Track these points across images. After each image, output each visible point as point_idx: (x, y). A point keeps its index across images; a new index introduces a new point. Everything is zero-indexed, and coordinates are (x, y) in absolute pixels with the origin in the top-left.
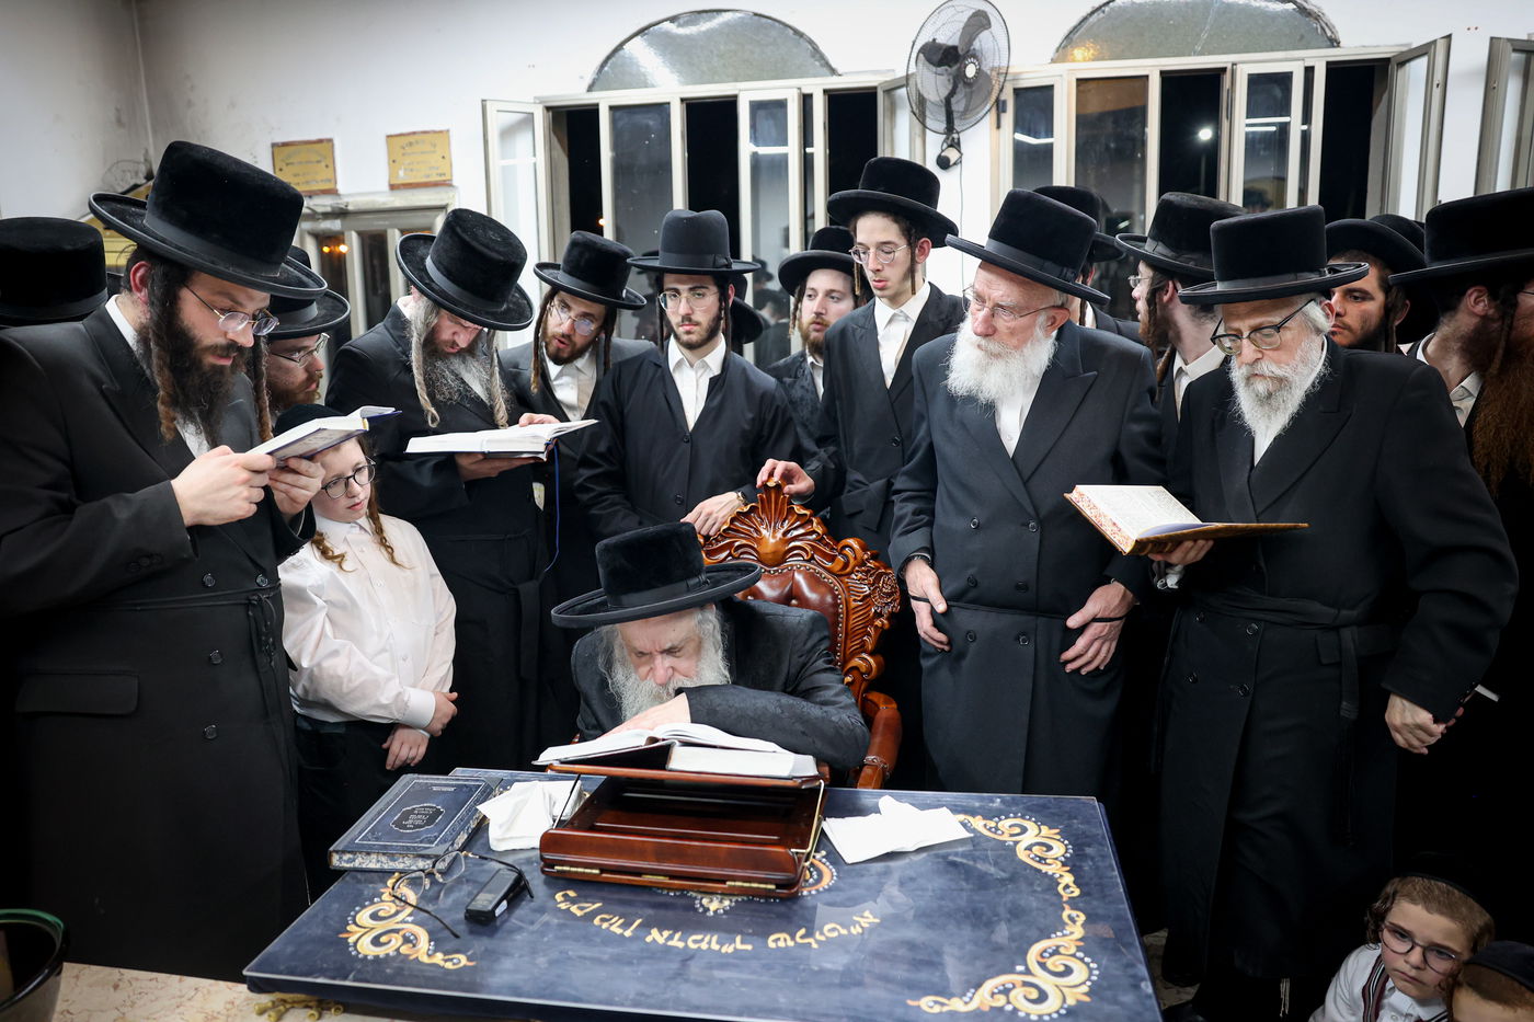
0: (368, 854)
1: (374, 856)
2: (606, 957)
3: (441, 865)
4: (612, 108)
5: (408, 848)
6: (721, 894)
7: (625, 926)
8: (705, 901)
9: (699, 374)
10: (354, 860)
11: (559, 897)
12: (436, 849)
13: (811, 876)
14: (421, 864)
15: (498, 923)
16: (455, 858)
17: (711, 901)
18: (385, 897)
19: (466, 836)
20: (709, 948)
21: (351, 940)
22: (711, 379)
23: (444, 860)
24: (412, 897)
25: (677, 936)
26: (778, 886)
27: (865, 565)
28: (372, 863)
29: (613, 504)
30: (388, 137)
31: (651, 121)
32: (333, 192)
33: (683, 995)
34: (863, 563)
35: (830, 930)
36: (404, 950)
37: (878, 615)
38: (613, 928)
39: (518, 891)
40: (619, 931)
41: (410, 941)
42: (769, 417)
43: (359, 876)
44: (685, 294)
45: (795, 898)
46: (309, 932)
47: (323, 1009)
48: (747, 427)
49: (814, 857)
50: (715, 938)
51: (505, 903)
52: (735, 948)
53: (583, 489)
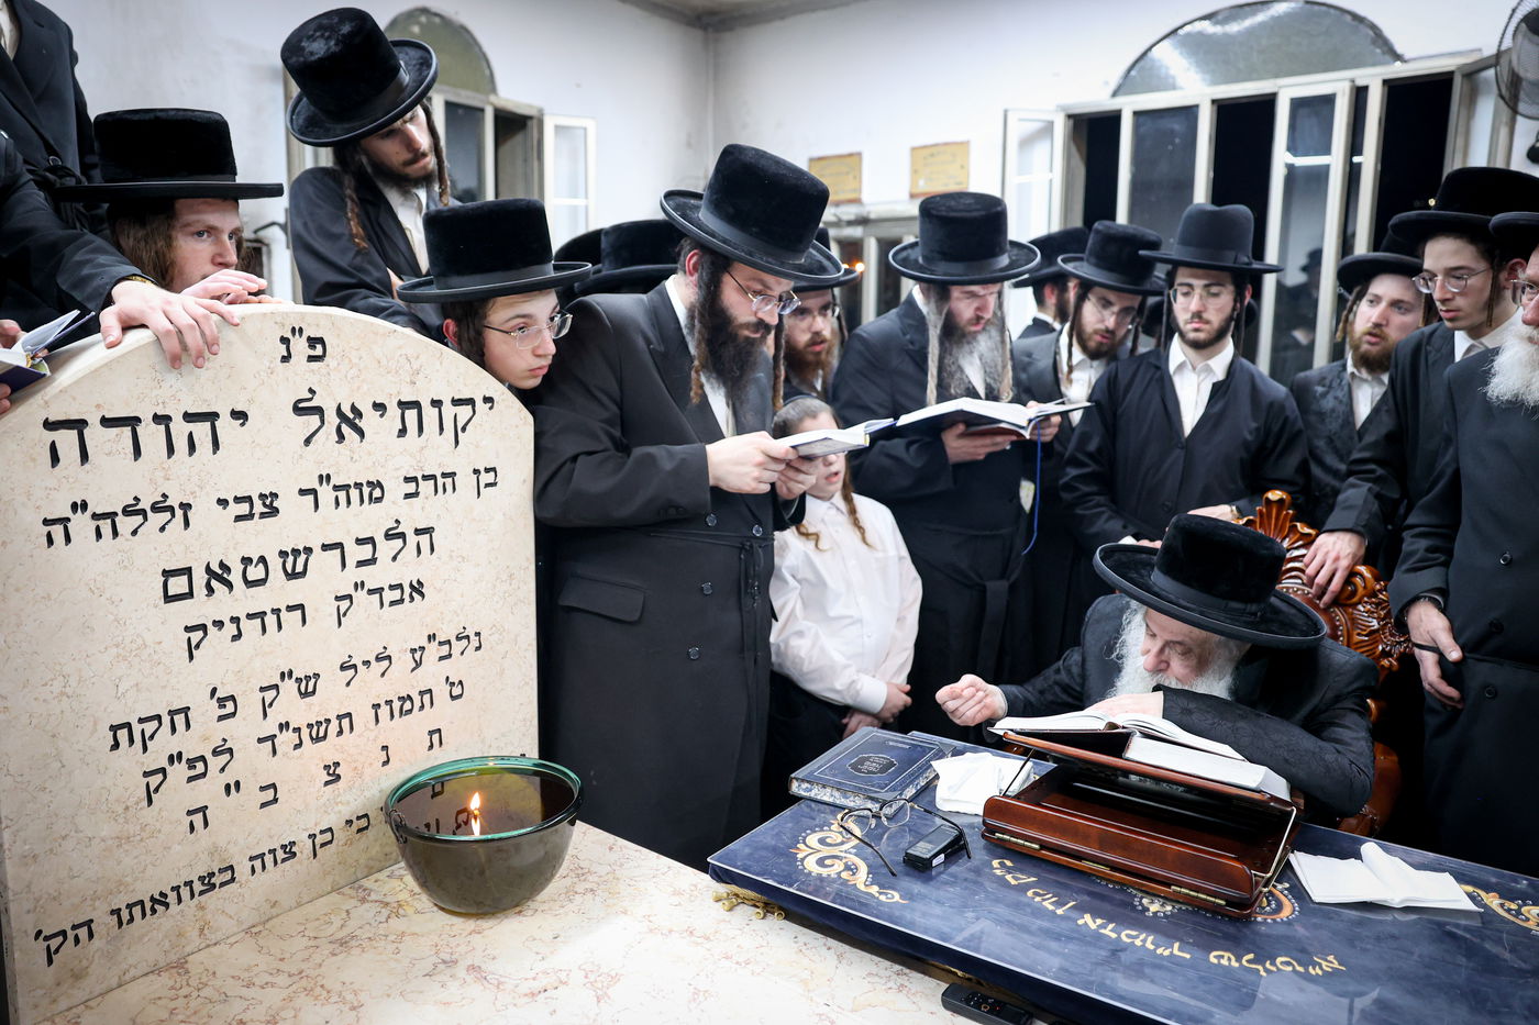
0: (824, 787)
1: (828, 790)
2: (1034, 928)
3: (887, 811)
4: (1137, 114)
5: (860, 789)
6: (1162, 897)
7: (1060, 904)
8: (1145, 901)
9: (1201, 378)
10: (811, 790)
11: (995, 863)
12: (884, 795)
13: (1269, 905)
14: (869, 805)
15: (933, 873)
16: (903, 806)
17: (1152, 902)
18: (833, 827)
19: (914, 791)
20: (1143, 946)
21: (800, 856)
22: (1214, 385)
23: (891, 806)
24: (858, 832)
25: (1111, 926)
26: (1229, 903)
27: (1376, 596)
28: (826, 795)
29: (1099, 505)
30: (914, 149)
31: (1177, 126)
32: (857, 201)
33: (1108, 982)
34: (1373, 594)
35: (1282, 963)
36: (845, 875)
37: (1385, 654)
38: (1046, 904)
39: (956, 848)
40: (1051, 908)
41: (852, 870)
42: (1276, 428)
43: (813, 805)
44: (1198, 291)
45: (1247, 921)
46: (765, 841)
47: (768, 911)
48: (1249, 437)
49: (1274, 886)
50: (1150, 938)
51: (942, 856)
52: (1172, 952)
53: (1068, 487)
